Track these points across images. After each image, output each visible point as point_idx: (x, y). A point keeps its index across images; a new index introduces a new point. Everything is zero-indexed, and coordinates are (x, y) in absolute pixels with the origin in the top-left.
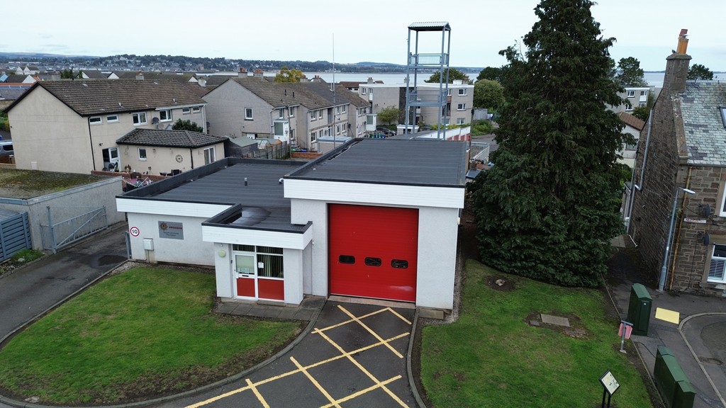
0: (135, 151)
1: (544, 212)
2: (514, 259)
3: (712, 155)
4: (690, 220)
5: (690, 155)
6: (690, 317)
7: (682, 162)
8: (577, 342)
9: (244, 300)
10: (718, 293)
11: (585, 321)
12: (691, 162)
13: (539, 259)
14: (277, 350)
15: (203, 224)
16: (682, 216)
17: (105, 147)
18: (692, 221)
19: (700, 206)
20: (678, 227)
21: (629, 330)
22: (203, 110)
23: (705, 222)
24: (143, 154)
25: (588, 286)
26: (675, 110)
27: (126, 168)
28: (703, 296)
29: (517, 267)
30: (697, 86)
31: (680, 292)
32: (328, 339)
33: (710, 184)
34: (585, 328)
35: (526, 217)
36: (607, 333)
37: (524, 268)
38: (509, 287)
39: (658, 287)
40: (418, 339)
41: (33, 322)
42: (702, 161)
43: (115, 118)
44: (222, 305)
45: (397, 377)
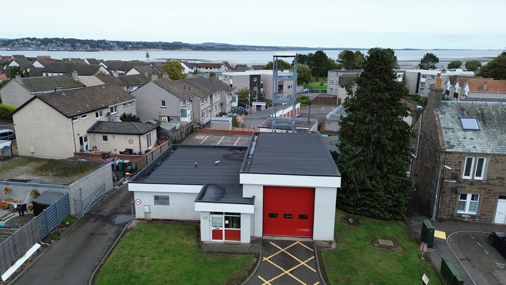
0: (100, 137)
1: (371, 179)
2: (356, 206)
3: (457, 146)
4: (447, 181)
5: (446, 146)
6: (451, 235)
7: (443, 150)
8: (399, 254)
9: (219, 242)
10: (463, 219)
11: (400, 242)
12: (447, 150)
13: (370, 205)
14: (250, 272)
15: (195, 201)
16: (443, 179)
17: (80, 136)
18: (450, 181)
19: (453, 173)
20: (441, 185)
21: (426, 247)
22: (134, 103)
23: (455, 181)
24: (105, 139)
25: (397, 219)
26: (436, 119)
27: (94, 148)
28: (455, 221)
29: (358, 211)
30: (446, 104)
31: (443, 219)
32: (273, 264)
33: (457, 162)
34: (402, 246)
35: (363, 182)
36: (413, 248)
37: (362, 210)
38: (356, 223)
39: (432, 217)
40: (321, 261)
41: (102, 266)
42: (453, 150)
43: (86, 116)
44: (205, 246)
45: (318, 283)
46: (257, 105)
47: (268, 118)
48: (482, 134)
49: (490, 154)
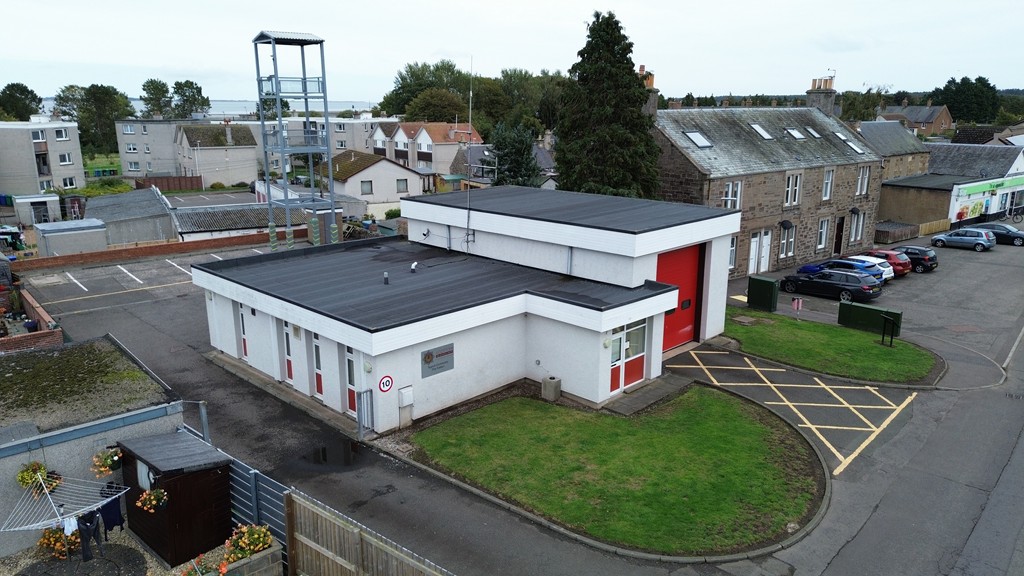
3: (713, 170)
5: (705, 171)
7: (707, 177)
32: (737, 384)
33: (719, 192)
42: (713, 175)
44: (609, 410)
45: (816, 379)
46: (32, 204)
47: (173, 214)
48: (718, 151)
49: (743, 175)
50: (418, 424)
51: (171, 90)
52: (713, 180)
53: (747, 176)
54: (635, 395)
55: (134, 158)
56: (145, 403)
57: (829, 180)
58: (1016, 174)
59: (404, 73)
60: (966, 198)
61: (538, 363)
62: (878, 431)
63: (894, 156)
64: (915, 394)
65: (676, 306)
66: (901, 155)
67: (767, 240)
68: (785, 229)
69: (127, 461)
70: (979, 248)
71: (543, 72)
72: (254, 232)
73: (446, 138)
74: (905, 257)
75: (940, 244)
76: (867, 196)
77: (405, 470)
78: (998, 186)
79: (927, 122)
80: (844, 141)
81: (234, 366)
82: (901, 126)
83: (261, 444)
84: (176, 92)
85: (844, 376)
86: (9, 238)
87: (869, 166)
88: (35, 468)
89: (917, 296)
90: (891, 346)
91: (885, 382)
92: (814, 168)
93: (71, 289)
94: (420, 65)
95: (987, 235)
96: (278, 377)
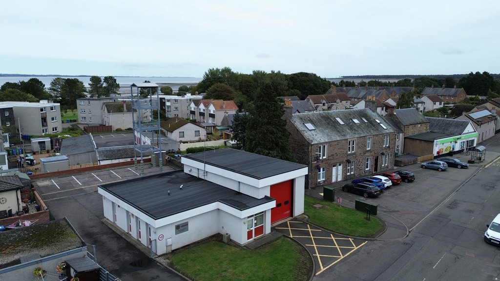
3: (314, 140)
4: (313, 163)
5: (310, 141)
8: (332, 208)
9: (250, 241)
10: (320, 185)
12: (312, 143)
14: (300, 245)
19: (315, 157)
23: (316, 162)
31: (313, 187)
32: (299, 237)
33: (316, 150)
39: (308, 188)
40: (315, 225)
44: (246, 247)
45: (331, 235)
46: (39, 142)
47: (96, 151)
48: (318, 131)
49: (327, 142)
50: (173, 251)
51: (103, 81)
52: (313, 145)
53: (329, 142)
54: (258, 241)
55: (84, 115)
56: (75, 247)
57: (369, 142)
58: (468, 133)
59: (208, 72)
60: (441, 145)
61: (223, 228)
62: (342, 257)
63: (411, 125)
64: (367, 242)
65: (275, 206)
66: (415, 124)
67: (340, 168)
68: (349, 163)
69: (67, 267)
70: (440, 170)
71: (272, 71)
72: (129, 160)
73: (221, 107)
74: (399, 176)
75: (424, 167)
76: (389, 147)
77: (165, 270)
78: (458, 139)
79: (454, 96)
80: (379, 123)
81: (112, 225)
82: (417, 111)
83: (116, 259)
84: (104, 82)
85: (342, 234)
86: (29, 162)
87: (389, 134)
88: (39, 270)
89: (397, 195)
90: (369, 220)
91: (357, 236)
92: (362, 137)
93: (53, 187)
94: (215, 69)
95: (443, 164)
96: (126, 231)
